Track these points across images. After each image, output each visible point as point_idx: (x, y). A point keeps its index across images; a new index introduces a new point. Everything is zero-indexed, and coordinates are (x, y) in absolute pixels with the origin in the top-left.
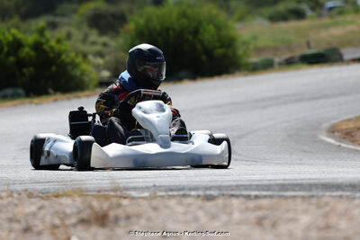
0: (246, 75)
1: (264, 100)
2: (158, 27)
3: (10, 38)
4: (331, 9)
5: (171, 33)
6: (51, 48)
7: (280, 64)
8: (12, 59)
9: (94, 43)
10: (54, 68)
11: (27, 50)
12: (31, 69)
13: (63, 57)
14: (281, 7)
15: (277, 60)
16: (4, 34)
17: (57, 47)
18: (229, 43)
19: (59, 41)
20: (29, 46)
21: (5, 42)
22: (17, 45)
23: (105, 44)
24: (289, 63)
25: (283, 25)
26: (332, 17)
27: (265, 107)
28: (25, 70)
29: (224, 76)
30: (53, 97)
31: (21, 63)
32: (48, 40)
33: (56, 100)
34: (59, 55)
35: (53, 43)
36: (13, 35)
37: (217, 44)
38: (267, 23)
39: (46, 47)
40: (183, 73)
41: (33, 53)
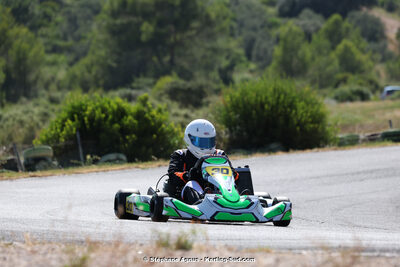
0: (335, 149)
1: (358, 173)
2: (253, 101)
3: (115, 107)
4: (390, 92)
5: (266, 106)
6: (153, 117)
7: (364, 141)
8: (116, 126)
9: (176, 115)
10: (155, 136)
11: (130, 117)
12: (134, 136)
13: (163, 126)
14: (345, 89)
15: (362, 136)
16: (109, 103)
17: (158, 117)
18: (318, 119)
19: (160, 111)
20: (131, 114)
21: (110, 110)
22: (121, 113)
23: (186, 116)
24: (372, 140)
25: (349, 105)
26: (393, 99)
27: (362, 180)
28: (127, 137)
29: (316, 150)
30: (158, 163)
31: (124, 131)
32: (149, 110)
33: (160, 166)
34: (160, 124)
35: (154, 112)
36: (118, 104)
37: (310, 120)
38: (334, 103)
39: (147, 115)
40: (273, 146)
41: (135, 121)
